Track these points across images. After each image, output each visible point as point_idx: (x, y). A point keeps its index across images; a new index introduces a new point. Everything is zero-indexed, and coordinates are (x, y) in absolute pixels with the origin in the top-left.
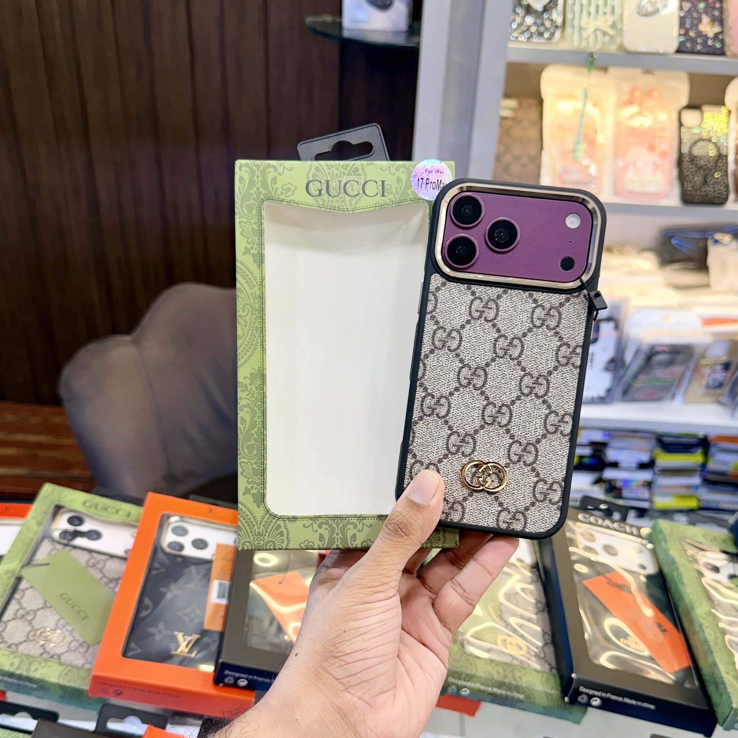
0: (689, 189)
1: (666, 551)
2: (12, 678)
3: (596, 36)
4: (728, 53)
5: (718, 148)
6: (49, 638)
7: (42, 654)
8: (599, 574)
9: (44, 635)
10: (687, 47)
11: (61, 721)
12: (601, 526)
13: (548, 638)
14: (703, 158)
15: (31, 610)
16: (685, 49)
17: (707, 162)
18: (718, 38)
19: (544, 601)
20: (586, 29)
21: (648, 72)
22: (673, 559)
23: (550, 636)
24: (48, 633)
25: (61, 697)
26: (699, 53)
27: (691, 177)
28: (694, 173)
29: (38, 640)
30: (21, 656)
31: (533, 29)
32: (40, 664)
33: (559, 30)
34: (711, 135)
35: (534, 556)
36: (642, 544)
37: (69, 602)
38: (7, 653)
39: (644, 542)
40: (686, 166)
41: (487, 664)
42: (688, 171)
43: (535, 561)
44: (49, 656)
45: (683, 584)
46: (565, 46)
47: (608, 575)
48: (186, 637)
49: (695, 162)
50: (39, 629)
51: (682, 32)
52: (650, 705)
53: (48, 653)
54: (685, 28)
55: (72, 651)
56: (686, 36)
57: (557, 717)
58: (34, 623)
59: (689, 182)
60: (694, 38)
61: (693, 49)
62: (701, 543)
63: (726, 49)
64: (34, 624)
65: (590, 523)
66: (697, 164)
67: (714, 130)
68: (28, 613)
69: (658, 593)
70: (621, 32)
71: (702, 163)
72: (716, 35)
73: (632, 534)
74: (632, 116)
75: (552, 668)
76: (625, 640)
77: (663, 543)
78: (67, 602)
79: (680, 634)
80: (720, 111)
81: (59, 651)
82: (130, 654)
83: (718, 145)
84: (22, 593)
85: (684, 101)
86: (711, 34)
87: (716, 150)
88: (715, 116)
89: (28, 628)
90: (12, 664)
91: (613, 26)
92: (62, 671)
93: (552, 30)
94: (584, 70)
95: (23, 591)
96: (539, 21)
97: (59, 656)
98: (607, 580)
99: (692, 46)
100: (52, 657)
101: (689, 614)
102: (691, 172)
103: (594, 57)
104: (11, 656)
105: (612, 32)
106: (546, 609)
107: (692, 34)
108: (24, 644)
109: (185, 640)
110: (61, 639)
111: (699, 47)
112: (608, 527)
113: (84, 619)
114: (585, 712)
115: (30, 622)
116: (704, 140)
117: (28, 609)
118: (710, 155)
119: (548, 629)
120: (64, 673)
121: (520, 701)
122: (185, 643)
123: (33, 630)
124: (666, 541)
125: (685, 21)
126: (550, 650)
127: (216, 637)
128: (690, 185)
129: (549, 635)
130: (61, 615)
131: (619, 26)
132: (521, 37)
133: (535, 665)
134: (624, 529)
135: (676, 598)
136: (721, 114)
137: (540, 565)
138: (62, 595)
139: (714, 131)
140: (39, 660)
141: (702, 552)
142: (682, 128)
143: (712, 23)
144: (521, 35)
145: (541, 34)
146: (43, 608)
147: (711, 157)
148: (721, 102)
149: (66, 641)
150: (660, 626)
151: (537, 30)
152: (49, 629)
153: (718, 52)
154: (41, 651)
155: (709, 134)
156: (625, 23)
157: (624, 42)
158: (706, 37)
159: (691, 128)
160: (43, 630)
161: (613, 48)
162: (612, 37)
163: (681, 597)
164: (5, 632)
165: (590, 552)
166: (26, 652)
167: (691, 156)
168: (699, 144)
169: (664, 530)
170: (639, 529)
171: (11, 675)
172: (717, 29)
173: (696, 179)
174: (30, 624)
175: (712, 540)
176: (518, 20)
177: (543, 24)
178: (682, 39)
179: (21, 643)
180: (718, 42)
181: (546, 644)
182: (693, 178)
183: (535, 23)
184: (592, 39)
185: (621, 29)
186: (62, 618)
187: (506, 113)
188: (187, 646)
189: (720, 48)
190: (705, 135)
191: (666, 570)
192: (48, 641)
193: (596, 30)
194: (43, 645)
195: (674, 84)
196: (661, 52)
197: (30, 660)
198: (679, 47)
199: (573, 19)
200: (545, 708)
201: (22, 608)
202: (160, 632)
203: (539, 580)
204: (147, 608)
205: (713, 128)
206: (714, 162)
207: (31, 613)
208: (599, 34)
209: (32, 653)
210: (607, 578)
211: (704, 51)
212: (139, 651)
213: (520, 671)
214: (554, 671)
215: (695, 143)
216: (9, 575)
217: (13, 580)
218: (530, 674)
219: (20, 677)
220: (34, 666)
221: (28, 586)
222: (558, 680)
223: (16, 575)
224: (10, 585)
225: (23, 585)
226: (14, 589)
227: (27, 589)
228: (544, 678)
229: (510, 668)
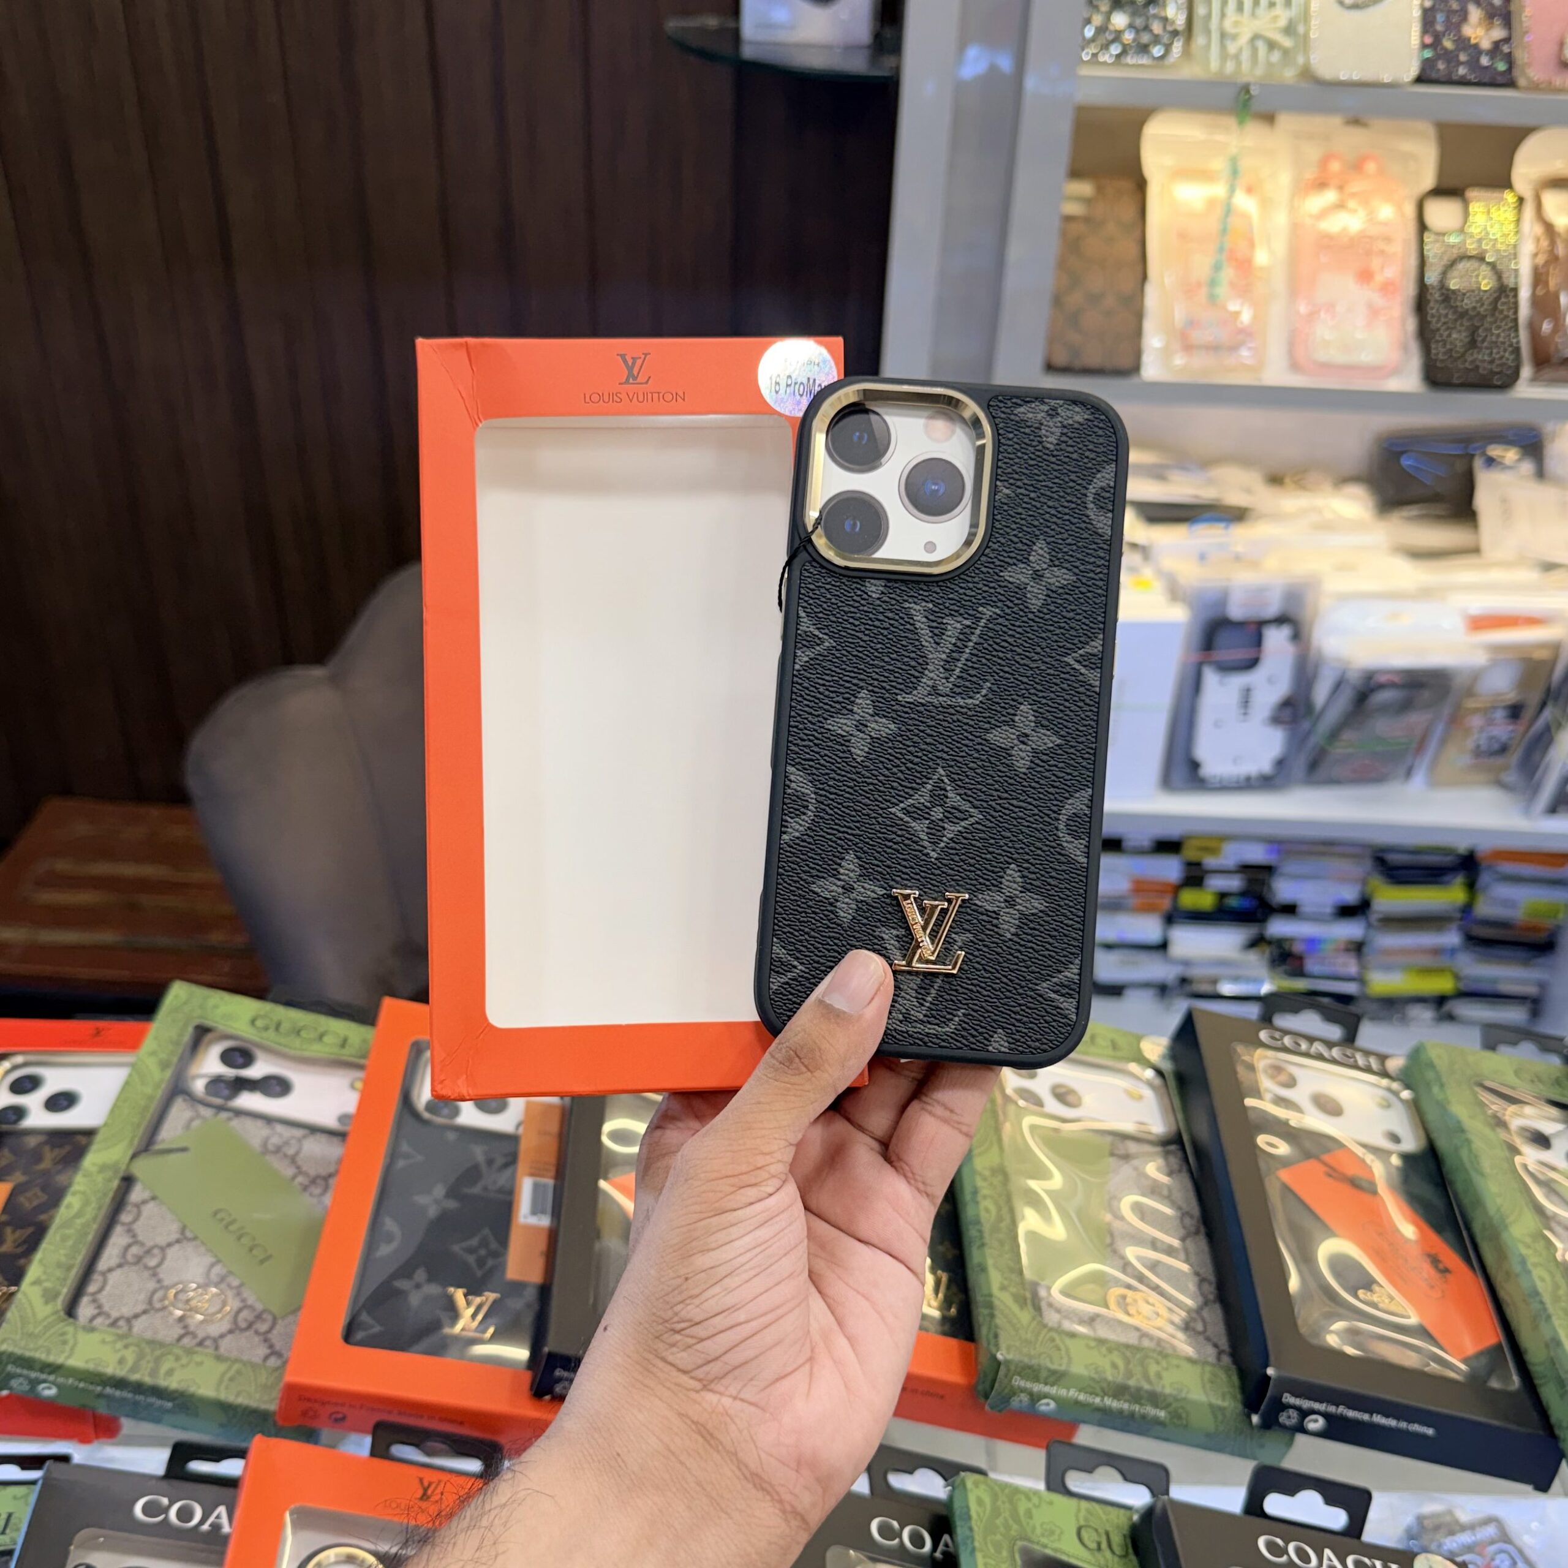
0: (1441, 357)
1: (1442, 1106)
2: (122, 1390)
3: (1255, 51)
4: (1522, 82)
5: (1498, 275)
6: (193, 1303)
7: (180, 1338)
8: (1308, 1155)
9: (180, 1297)
10: (1439, 70)
12: (1307, 1055)
13: (1210, 1290)
14: (1468, 294)
15: (156, 1246)
16: (1434, 75)
17: (1477, 302)
18: (1502, 51)
19: (1196, 1211)
20: (1234, 37)
21: (1356, 121)
22: (1459, 1122)
23: (1214, 1285)
24: (191, 1294)
25: (222, 1425)
26: (1463, 82)
27: (1446, 333)
28: (1450, 325)
29: (171, 1308)
30: (137, 1345)
31: (1128, 37)
32: (177, 1358)
33: (1179, 40)
34: (1484, 247)
35: (1172, 1119)
36: (1389, 1090)
37: (232, 1228)
38: (109, 1338)
39: (1395, 1086)
40: (1434, 311)
41: (1089, 1347)
42: (1438, 321)
43: (1174, 1128)
44: (195, 1342)
45: (1482, 1174)
46: (1190, 72)
47: (1326, 1157)
48: (470, 1297)
49: (1452, 301)
50: (173, 1286)
51: (1428, 40)
52: (1425, 1428)
53: (194, 1335)
54: (1435, 31)
55: (242, 1330)
56: (1435, 49)
57: (1233, 1453)
58: (163, 1273)
59: (1441, 344)
60: (1451, 52)
61: (1450, 73)
62: (1513, 1088)
63: (1516, 73)
64: (161, 1276)
65: (1285, 1050)
66: (1457, 306)
67: (1491, 237)
68: (148, 1252)
69: (1428, 1192)
70: (1304, 42)
71: (1466, 304)
72: (1497, 45)
73: (1368, 1070)
74: (1324, 213)
75: (1220, 1353)
76: (1369, 1294)
77: (1436, 1090)
78: (226, 1227)
79: (1477, 1276)
80: (1502, 199)
81: (214, 1330)
82: (360, 1336)
83: (1499, 267)
84: (135, 1210)
85: (1428, 181)
86: (1486, 45)
87: (1495, 278)
88: (1493, 210)
89: (151, 1285)
90: (121, 1361)
91: (1289, 30)
92: (224, 1374)
93: (1166, 39)
94: (1231, 121)
95: (138, 1206)
96: (1139, 22)
97: (216, 1341)
98: (1324, 1169)
99: (1448, 67)
100: (201, 1344)
101: (1495, 1236)
102: (1445, 323)
103: (1252, 92)
104: (119, 1345)
105: (1287, 42)
106: (1202, 1229)
107: (1448, 44)
108: (144, 1317)
110: (218, 1306)
111: (1462, 71)
112: (1320, 1057)
113: (262, 1262)
114: (1290, 1443)
116: (1470, 258)
117: (149, 1243)
118: (1483, 288)
119: (1208, 1271)
120: (227, 1377)
121: (1157, 1422)
122: (471, 1310)
123: (162, 1288)
124: (1442, 1086)
125: (1435, 17)
126: (1215, 1316)
127: (532, 1296)
128: (1443, 350)
129: (1210, 1283)
130: (216, 1256)
131: (1301, 29)
132: (1104, 54)
133: (1184, 1346)
134: (1352, 1060)
135: (1466, 1201)
136: (1504, 205)
137: (1186, 1138)
138: (216, 1213)
139: (1491, 240)
140: (177, 1351)
141: (1512, 1108)
142: (1426, 235)
143: (1487, 22)
144: (1104, 51)
145: (1144, 49)
146: (178, 1241)
147: (1486, 291)
148: (1502, 181)
149: (228, 1308)
150: (1435, 1261)
151: (1134, 40)
152: (194, 1286)
153: (1500, 80)
154: (178, 1331)
155: (1480, 246)
156: (1313, 22)
157: (1312, 62)
158: (1476, 50)
159: (1444, 234)
160: (181, 1286)
161: (1289, 74)
162: (1286, 52)
163: (1478, 1202)
164: (104, 1293)
165: (1287, 1108)
166: (148, 1335)
167: (1444, 291)
168: (1461, 266)
169: (1436, 1061)
170: (1383, 1058)
171: (120, 1383)
172: (1498, 33)
173: (1454, 336)
174: (155, 1275)
175: (1532, 1081)
176: (1097, 20)
177: (1147, 28)
178: (1428, 54)
179: (136, 1316)
180: (1501, 60)
181: (1206, 1303)
182: (1449, 335)
183: (1131, 26)
184: (1245, 56)
185: (1306, 36)
186: (219, 1261)
187: (1072, 208)
188: (474, 1316)
189: (1505, 71)
190: (1471, 247)
191: (1443, 1144)
192: (190, 1310)
193: (1256, 37)
194: (181, 1319)
195: (1407, 146)
196: (1386, 81)
197: (158, 1353)
198: (1423, 70)
199: (1209, 16)
200: (1208, 1435)
201: (135, 1241)
202: (416, 1288)
203: (1185, 1168)
204: (388, 1238)
205: (1487, 233)
206: (1490, 304)
207: (156, 1251)
208: (1261, 46)
209: (160, 1337)
210: (1325, 1164)
211: (1472, 77)
212: (377, 1329)
213: (1158, 1363)
214: (1226, 1360)
215: (1452, 264)
216: (109, 1174)
217: (115, 1183)
218: (1178, 1366)
219: (139, 1388)
220: (166, 1365)
221: (146, 1195)
222: (1235, 1379)
223: (121, 1174)
224: (111, 1194)
225: (137, 1194)
226: (119, 1203)
227: (144, 1202)
228: (1207, 1376)
229: (1138, 1356)
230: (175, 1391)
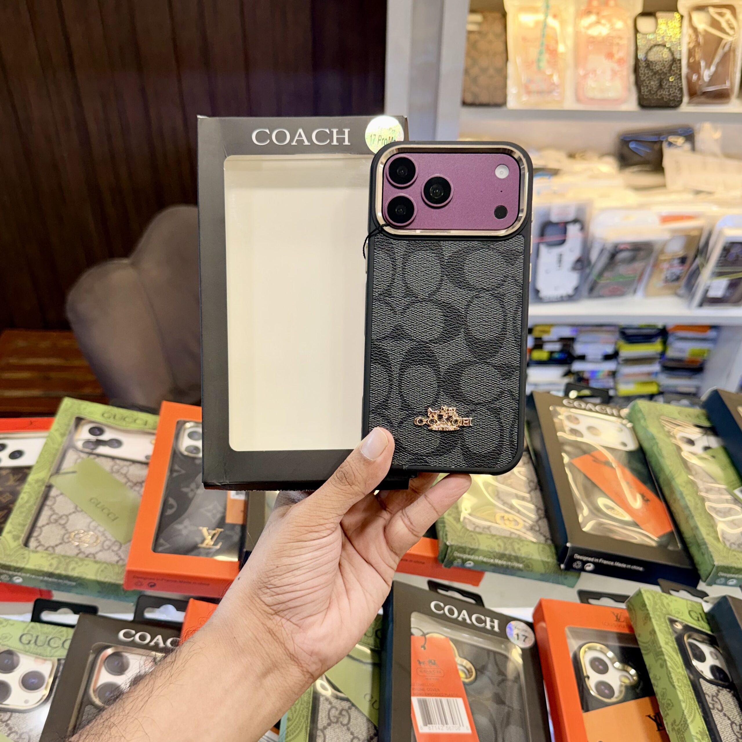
0: (646, 93)
1: (645, 429)
2: (52, 578)
5: (672, 53)
6: (83, 539)
7: (78, 554)
9: (77, 536)
11: (100, 613)
12: (585, 410)
13: (542, 512)
14: (658, 63)
15: (64, 515)
17: (662, 66)
19: (535, 480)
22: (652, 435)
24: (82, 535)
25: (99, 592)
27: (648, 82)
28: (650, 78)
29: (73, 542)
30: (58, 558)
32: (77, 563)
34: (665, 40)
36: (622, 423)
37: (99, 506)
38: (44, 555)
39: (624, 421)
40: (642, 72)
41: (488, 538)
42: (644, 76)
44: (84, 556)
47: (593, 453)
48: (210, 531)
49: (651, 66)
50: (73, 532)
52: (639, 567)
53: (84, 553)
55: (106, 550)
57: (553, 582)
58: (68, 526)
59: (646, 87)
62: (676, 419)
64: (67, 528)
65: (575, 408)
66: (653, 69)
68: (61, 517)
69: (639, 467)
71: (657, 68)
73: (612, 415)
74: (590, 26)
75: (546, 540)
77: (642, 421)
78: (96, 505)
79: (661, 502)
80: (673, 17)
81: (93, 550)
82: (160, 549)
83: (672, 49)
84: (53, 499)
85: (639, 9)
87: (670, 54)
88: (669, 22)
89: (63, 532)
90: (51, 565)
92: (99, 568)
95: (54, 498)
97: (94, 555)
98: (592, 458)
100: (87, 556)
101: (669, 484)
102: (648, 77)
104: (50, 558)
106: (538, 488)
108: (60, 546)
109: (209, 534)
110: (94, 540)
112: (590, 410)
113: (113, 520)
114: (579, 577)
115: (64, 526)
116: (659, 45)
117: (61, 514)
118: (665, 60)
119: (542, 504)
120: (100, 570)
121: (519, 569)
122: (210, 537)
123: (68, 533)
124: (645, 420)
126: (544, 523)
127: (238, 530)
128: (646, 90)
129: (542, 510)
130: (92, 518)
133: (530, 537)
134: (605, 411)
135: (656, 469)
136: (674, 19)
137: (531, 449)
138: (91, 500)
139: (668, 36)
140: (76, 559)
141: (678, 428)
142: (638, 35)
146: (74, 512)
149: (99, 541)
150: (643, 496)
152: (82, 531)
154: (77, 551)
155: (663, 40)
159: (646, 34)
160: (76, 532)
163: (662, 469)
164: (41, 536)
165: (575, 434)
166: (63, 553)
167: (647, 62)
168: (655, 49)
169: (642, 409)
170: (619, 410)
171: (51, 575)
173: (652, 83)
174: (64, 527)
175: (686, 416)
179: (57, 546)
181: (540, 518)
182: (650, 83)
186: (94, 520)
187: (472, 27)
188: (212, 538)
190: (659, 40)
191: (646, 446)
192: (82, 542)
194: (77, 546)
197: (68, 561)
200: (542, 575)
201: (54, 513)
202: (186, 527)
203: (530, 462)
204: (172, 507)
205: (667, 33)
206: (669, 67)
207: (64, 517)
209: (68, 554)
210: (592, 456)
212: (168, 546)
213: (518, 544)
214: (549, 542)
215: (651, 49)
216: (40, 484)
217: (43, 488)
218: (527, 545)
219: (60, 576)
220: (71, 566)
221: (58, 492)
222: (553, 550)
223: (46, 484)
224: (41, 493)
225: (53, 492)
226: (46, 497)
227: (57, 496)
228: (541, 549)
229: (510, 541)
230: (77, 577)
